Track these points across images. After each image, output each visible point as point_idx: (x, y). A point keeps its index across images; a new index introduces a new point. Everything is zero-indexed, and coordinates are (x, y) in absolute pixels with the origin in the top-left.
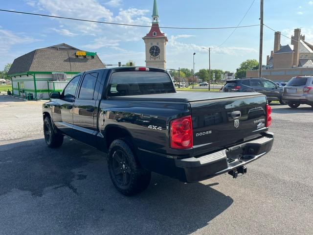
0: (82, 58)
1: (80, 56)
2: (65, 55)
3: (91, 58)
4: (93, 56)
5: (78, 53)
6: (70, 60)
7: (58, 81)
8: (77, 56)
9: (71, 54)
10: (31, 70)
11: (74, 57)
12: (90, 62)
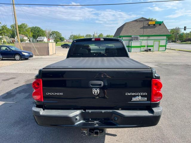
0: (152, 25)
1: (151, 25)
2: (141, 25)
3: (158, 25)
4: (160, 24)
5: (150, 23)
6: (144, 27)
7: (134, 41)
8: (149, 25)
9: (145, 24)
10: (120, 35)
11: (147, 25)
12: (158, 28)
